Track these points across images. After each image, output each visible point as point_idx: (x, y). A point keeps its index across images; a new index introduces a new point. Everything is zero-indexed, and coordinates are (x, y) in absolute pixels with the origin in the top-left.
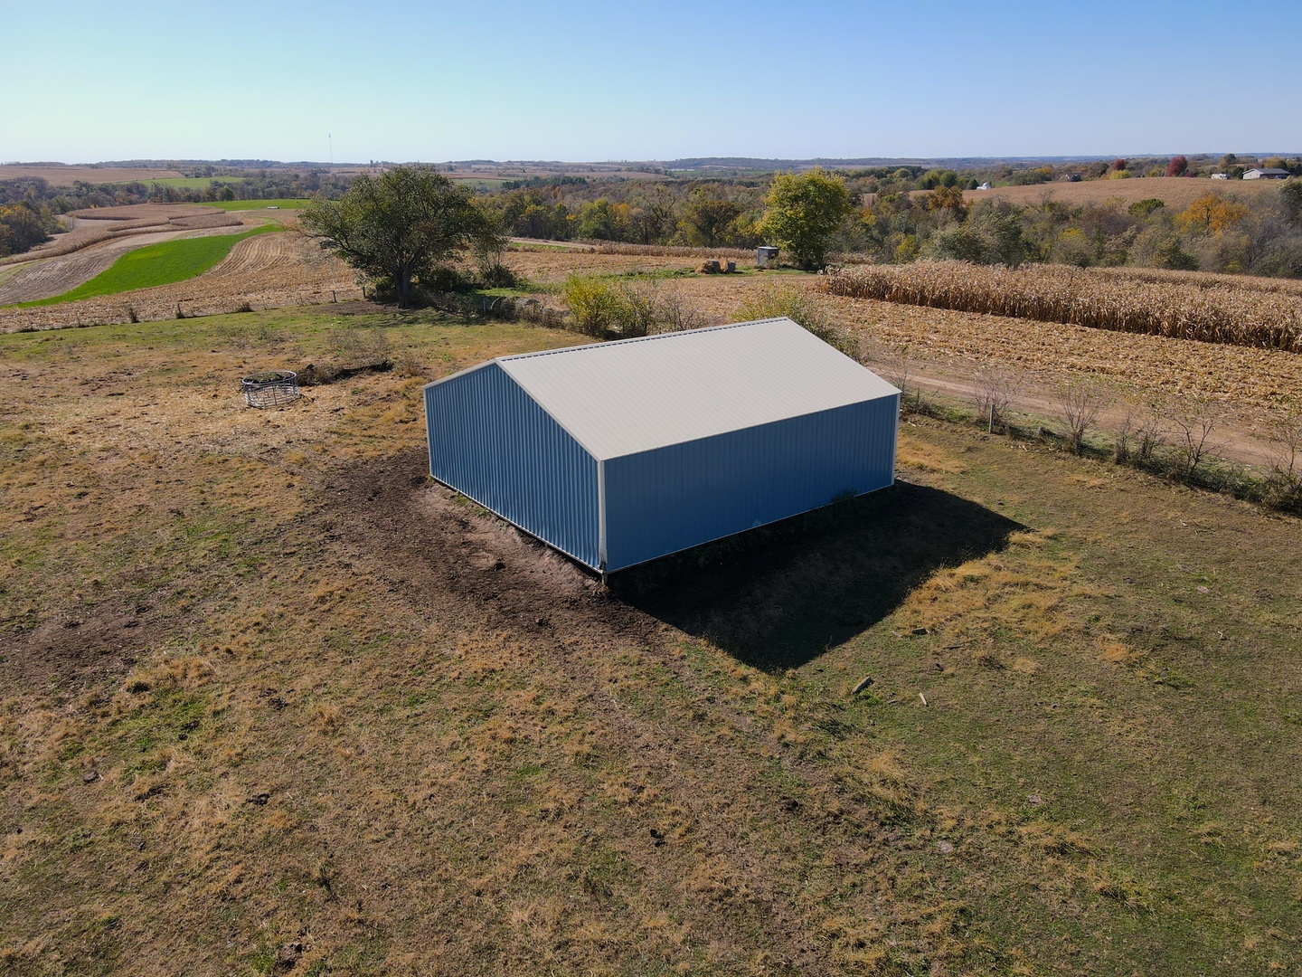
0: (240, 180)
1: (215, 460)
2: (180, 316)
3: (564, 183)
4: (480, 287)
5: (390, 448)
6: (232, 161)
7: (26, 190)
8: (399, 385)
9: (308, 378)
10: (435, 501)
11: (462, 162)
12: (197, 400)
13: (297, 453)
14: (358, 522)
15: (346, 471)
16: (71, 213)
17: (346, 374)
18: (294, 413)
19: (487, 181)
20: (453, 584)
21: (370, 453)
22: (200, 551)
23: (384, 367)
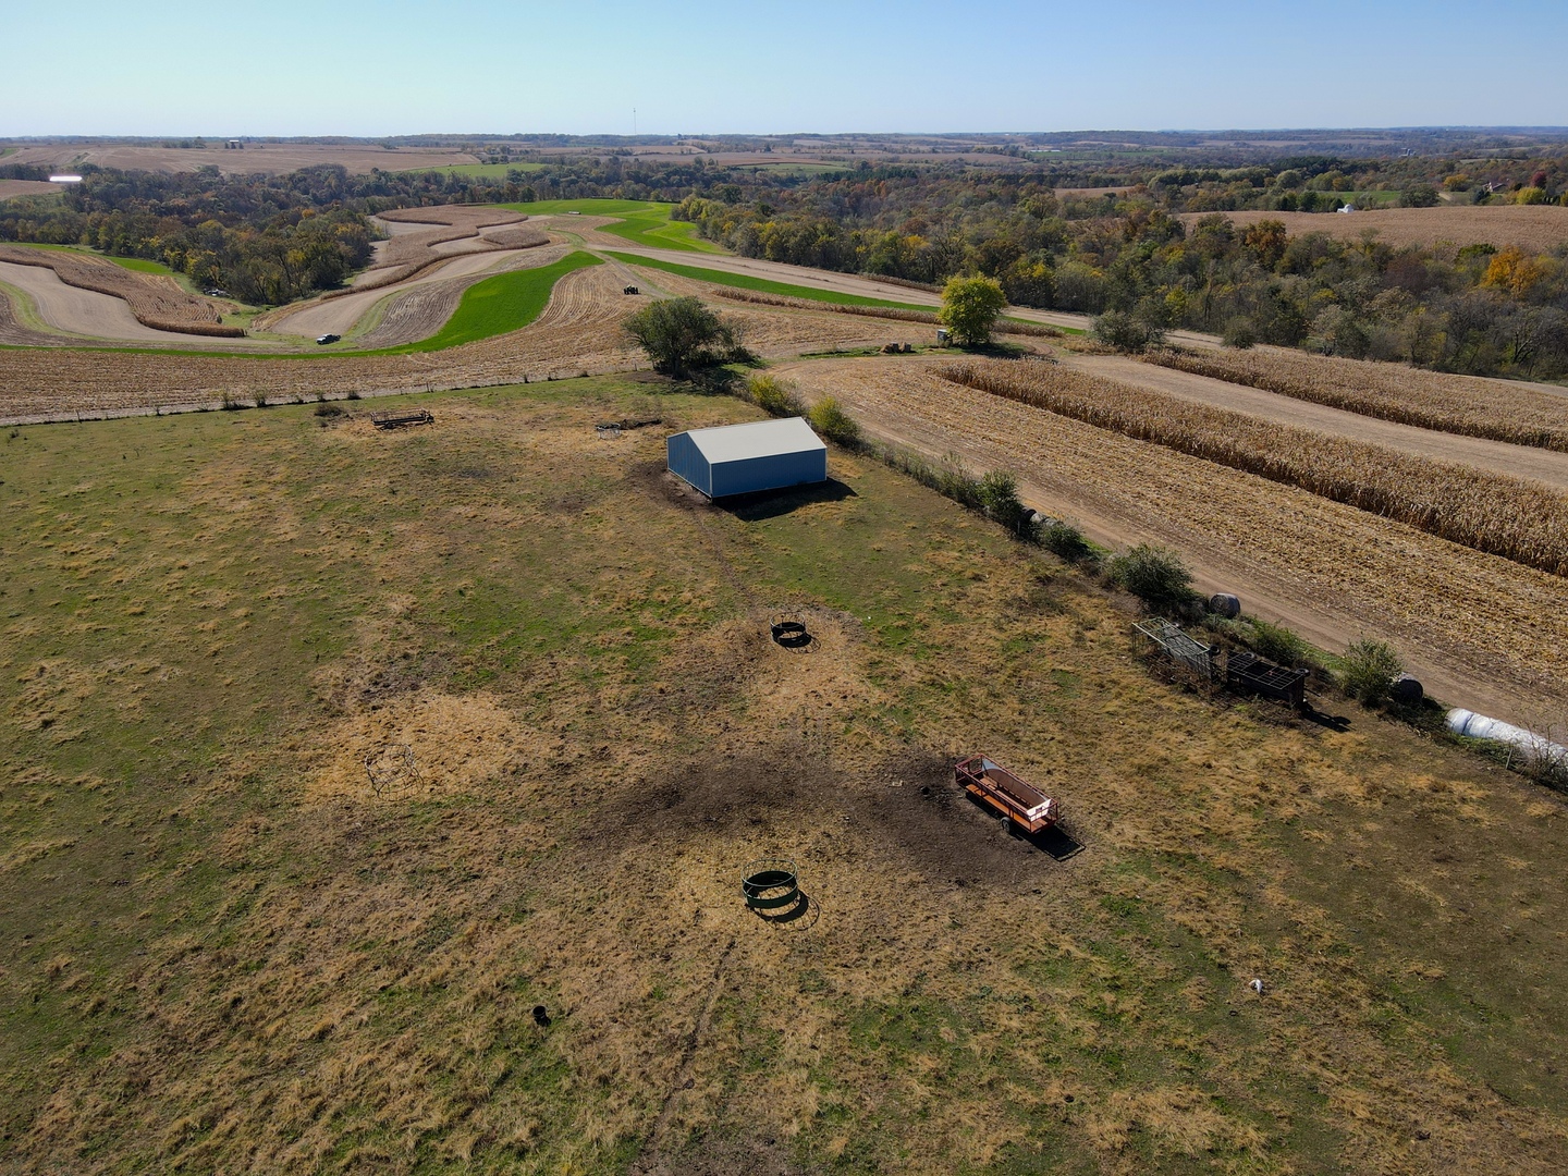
0: (536, 168)
1: (592, 459)
2: (550, 379)
3: (891, 176)
4: (726, 362)
5: (655, 458)
6: (527, 136)
7: (326, 179)
8: (663, 431)
9: (625, 426)
10: (668, 477)
11: (783, 136)
12: (578, 435)
13: (622, 458)
14: (642, 482)
15: (639, 466)
16: (381, 214)
17: (641, 425)
18: (620, 442)
19: (807, 167)
20: (669, 499)
21: (648, 460)
22: (595, 486)
23: (657, 422)
